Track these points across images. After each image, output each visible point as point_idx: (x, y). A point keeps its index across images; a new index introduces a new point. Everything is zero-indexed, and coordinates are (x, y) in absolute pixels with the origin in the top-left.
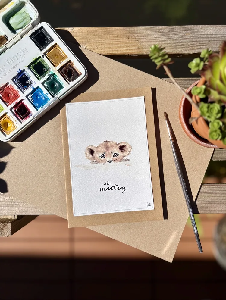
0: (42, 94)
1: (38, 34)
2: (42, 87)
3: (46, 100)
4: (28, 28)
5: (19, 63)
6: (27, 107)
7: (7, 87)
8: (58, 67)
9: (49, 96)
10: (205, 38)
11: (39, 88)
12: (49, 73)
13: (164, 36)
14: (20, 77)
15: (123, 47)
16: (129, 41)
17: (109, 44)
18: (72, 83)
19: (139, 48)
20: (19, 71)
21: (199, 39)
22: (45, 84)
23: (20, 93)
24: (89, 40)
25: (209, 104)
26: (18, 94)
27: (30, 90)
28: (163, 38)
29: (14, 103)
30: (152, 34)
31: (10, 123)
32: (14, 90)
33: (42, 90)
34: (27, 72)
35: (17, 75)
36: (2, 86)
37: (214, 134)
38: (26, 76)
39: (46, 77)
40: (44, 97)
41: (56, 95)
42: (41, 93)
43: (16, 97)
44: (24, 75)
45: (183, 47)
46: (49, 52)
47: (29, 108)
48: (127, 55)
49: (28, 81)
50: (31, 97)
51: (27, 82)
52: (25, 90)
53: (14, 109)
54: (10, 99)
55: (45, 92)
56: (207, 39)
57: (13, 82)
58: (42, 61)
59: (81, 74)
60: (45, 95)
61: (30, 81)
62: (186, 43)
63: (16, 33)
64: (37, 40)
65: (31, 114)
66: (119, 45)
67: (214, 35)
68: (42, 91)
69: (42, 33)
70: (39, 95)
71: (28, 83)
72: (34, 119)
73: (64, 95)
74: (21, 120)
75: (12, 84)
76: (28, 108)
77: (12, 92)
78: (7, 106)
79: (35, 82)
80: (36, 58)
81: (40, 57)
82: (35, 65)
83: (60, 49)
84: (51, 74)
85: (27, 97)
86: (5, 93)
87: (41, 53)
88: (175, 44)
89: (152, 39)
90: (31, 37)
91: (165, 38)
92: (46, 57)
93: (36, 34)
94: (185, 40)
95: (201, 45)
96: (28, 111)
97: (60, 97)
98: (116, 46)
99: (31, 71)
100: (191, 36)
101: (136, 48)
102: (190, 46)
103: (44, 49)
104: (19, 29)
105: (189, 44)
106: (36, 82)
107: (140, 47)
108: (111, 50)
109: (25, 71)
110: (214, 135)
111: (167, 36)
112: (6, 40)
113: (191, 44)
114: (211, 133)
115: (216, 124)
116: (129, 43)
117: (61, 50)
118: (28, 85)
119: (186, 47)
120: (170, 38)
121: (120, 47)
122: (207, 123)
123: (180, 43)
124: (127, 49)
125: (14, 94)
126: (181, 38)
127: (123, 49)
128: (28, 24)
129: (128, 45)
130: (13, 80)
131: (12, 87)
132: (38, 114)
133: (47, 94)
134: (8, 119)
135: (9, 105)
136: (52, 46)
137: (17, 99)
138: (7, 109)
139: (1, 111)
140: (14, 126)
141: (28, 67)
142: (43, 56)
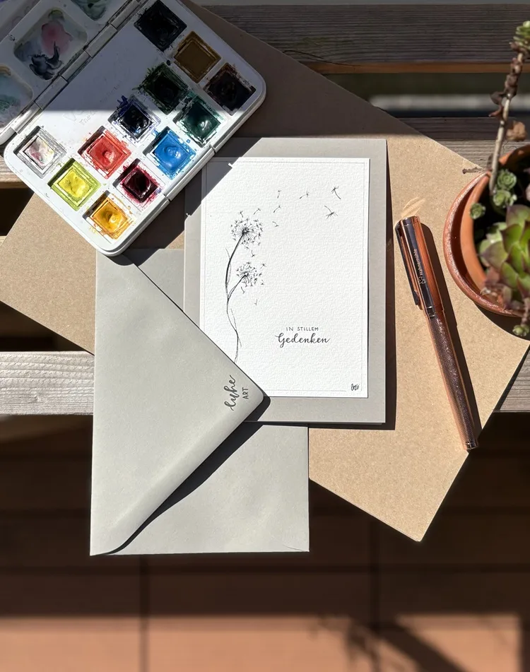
0: (177, 142)
2: (174, 128)
6: (148, 175)
7: (100, 137)
8: (203, 83)
9: (193, 145)
11: (169, 131)
12: (186, 97)
14: (124, 112)
20: (122, 101)
23: (130, 147)
32: (116, 142)
33: (175, 136)
34: (138, 101)
35: (118, 109)
38: (136, 109)
39: (181, 105)
41: (207, 141)
44: (133, 107)
46: (180, 52)
47: (153, 177)
50: (153, 153)
52: (139, 139)
53: (121, 182)
54: (108, 162)
55: (183, 138)
57: (111, 126)
58: (167, 73)
59: (253, 90)
60: (183, 144)
65: (158, 189)
72: (167, 200)
73: (223, 140)
75: (110, 129)
76: (150, 177)
79: (157, 119)
80: (154, 68)
81: (163, 65)
82: (154, 84)
83: (202, 42)
85: (145, 153)
86: (97, 150)
87: (163, 57)
90: (137, 24)
96: (152, 182)
97: (215, 146)
103: (168, 47)
106: (162, 119)
109: (134, 99)
117: (205, 45)
130: (110, 120)
131: (110, 137)
132: (173, 187)
133: (188, 141)
134: (110, 206)
135: (108, 176)
136: (184, 38)
137: (125, 160)
138: (107, 183)
139: (94, 190)
140: (127, 219)
141: (139, 89)
142: (169, 63)
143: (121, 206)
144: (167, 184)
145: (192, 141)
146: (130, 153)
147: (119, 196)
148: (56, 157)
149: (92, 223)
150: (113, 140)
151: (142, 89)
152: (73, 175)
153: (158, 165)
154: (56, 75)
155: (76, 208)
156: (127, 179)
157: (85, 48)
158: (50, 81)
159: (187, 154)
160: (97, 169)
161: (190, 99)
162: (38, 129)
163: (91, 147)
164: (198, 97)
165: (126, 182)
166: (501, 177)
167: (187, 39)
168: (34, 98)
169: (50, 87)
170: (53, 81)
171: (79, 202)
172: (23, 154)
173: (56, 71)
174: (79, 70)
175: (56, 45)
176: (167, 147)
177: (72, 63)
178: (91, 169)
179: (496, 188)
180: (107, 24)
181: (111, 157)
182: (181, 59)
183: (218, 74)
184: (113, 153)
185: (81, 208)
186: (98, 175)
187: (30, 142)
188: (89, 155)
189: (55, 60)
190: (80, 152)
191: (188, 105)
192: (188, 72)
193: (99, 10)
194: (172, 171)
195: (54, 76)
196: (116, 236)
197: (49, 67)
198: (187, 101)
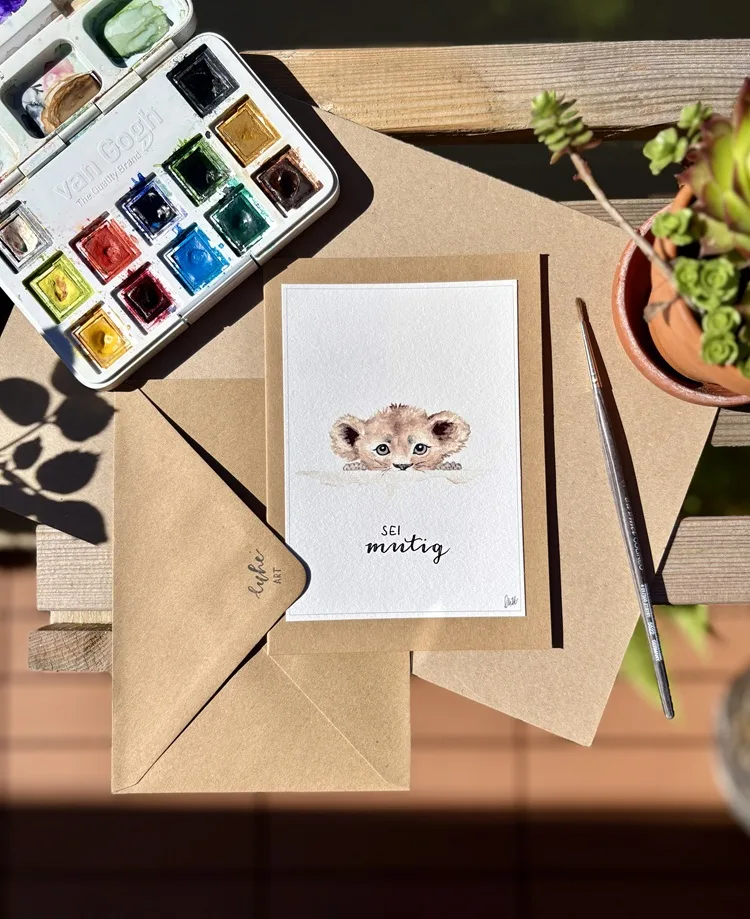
0: (207, 246)
1: (191, 67)
2: (204, 226)
3: (218, 265)
4: (163, 49)
5: (138, 156)
6: (161, 286)
7: (102, 226)
8: (253, 167)
9: (227, 252)
10: (690, 78)
11: (196, 229)
12: (227, 185)
13: (566, 74)
14: (139, 196)
15: (444, 107)
16: (463, 88)
17: (402, 100)
18: (294, 215)
19: (490, 111)
20: (137, 180)
21: (671, 83)
22: (214, 218)
23: (141, 244)
24: (341, 88)
25: (703, 262)
26: (134, 246)
27: (168, 234)
28: (563, 79)
29: (123, 275)
30: (531, 67)
31: (111, 335)
32: (123, 236)
33: (204, 236)
34: (159, 182)
35: (131, 190)
36: (88, 223)
37: (717, 345)
38: (156, 193)
39: (218, 195)
40: (212, 255)
41: (248, 249)
42: (203, 244)
43: (128, 255)
44: (153, 190)
45: (622, 107)
46: (227, 122)
47: (167, 290)
48: (455, 132)
49: (164, 208)
50: (172, 256)
51: (159, 211)
52: (156, 234)
53: (122, 291)
54: (109, 262)
55: (215, 240)
56: (697, 82)
57: (119, 213)
58: (204, 149)
59: (321, 186)
60: (214, 249)
61: (170, 210)
62: (632, 95)
63: (126, 66)
64: (188, 87)
65: (172, 306)
66: (433, 103)
67: (716, 71)
68: (204, 238)
69: (203, 64)
70: (198, 250)
71: (163, 216)
72: (182, 323)
73: (270, 249)
74: (143, 324)
75: (116, 218)
76: (163, 289)
77: (117, 241)
78: (103, 282)
79: (183, 210)
80: (188, 140)
81: (199, 137)
82: (183, 161)
83: (258, 111)
84: (233, 188)
85: (160, 255)
86: (97, 244)
87: (201, 125)
88: (599, 98)
89: (529, 82)
90: (170, 75)
91: (571, 78)
92: (218, 136)
93: (187, 70)
94: (629, 85)
95: (678, 98)
96: (165, 297)
97: (258, 255)
98: (422, 104)
99: (173, 177)
100: (648, 72)
101: (484, 110)
102: (645, 102)
103: (210, 112)
104: (133, 53)
105: (641, 96)
106: (189, 211)
107: (493, 109)
108: (406, 116)
109: (155, 179)
110: (716, 350)
111: (575, 73)
112: (94, 88)
113: (647, 98)
114: (706, 345)
115: (721, 319)
116: (461, 96)
117: (262, 115)
118: (164, 221)
119: (633, 107)
120: (584, 81)
121: (436, 108)
122: (697, 317)
123: (617, 93)
124: (457, 112)
125: (122, 248)
126: (617, 79)
127: (445, 113)
128: (163, 40)
129: (459, 101)
130: (119, 205)
131: (116, 228)
132: (193, 306)
133: (221, 246)
134: (104, 323)
135: (107, 280)
136: (234, 102)
137: (132, 261)
138: (102, 293)
139: (85, 299)
140: (124, 343)
141: (164, 166)
142: (208, 135)
143: (118, 324)
144: (184, 302)
145: (226, 246)
146: (140, 254)
147: (118, 310)
148: (39, 247)
150: (120, 233)
152: (59, 273)
155: (58, 320)
156: (131, 289)
157: (97, 99)
158: (44, 140)
159: (218, 263)
162: (18, 204)
163: (89, 239)
167: (238, 103)
169: (43, 149)
171: (63, 313)
174: (85, 128)
176: (193, 250)
177: (75, 119)
178: (84, 270)
180: (131, 70)
185: (64, 321)
187: (7, 221)
190: (73, 244)
192: (234, 151)
195: (49, 136)
196: (107, 364)
198: (226, 191)
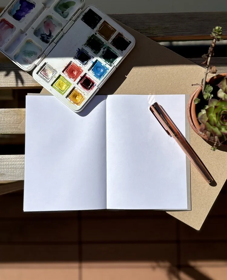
6: (90, 79)
7: (71, 65)
8: (110, 41)
11: (98, 61)
18: (125, 52)
20: (78, 50)
26: (81, 69)
27: (90, 64)
29: (79, 78)
34: (85, 50)
35: (77, 53)
39: (102, 50)
41: (113, 64)
43: (79, 71)
50: (92, 70)
52: (86, 65)
55: (103, 63)
58: (95, 38)
60: (103, 66)
65: (95, 84)
68: (100, 63)
72: (99, 89)
73: (120, 63)
80: (90, 36)
81: (93, 35)
82: (90, 42)
86: (70, 71)
87: (93, 32)
90: (82, 19)
92: (99, 34)
96: (92, 82)
97: (116, 66)
103: (95, 27)
117: (110, 25)
131: (74, 65)
132: (101, 83)
133: (106, 65)
134: (76, 92)
135: (75, 81)
136: (101, 23)
137: (81, 74)
138: (75, 84)
139: (69, 87)
140: (83, 97)
141: (85, 45)
142: (96, 34)
143: (80, 92)
144: (98, 82)
145: (107, 64)
146: (83, 71)
147: (79, 88)
148: (53, 75)
149: (70, 100)
150: (76, 66)
151: (86, 45)
152: (61, 81)
153: (94, 75)
154: (51, 41)
155: (63, 94)
156: (82, 82)
157: (62, 30)
158: (49, 44)
159: (105, 70)
160: (70, 78)
161: (105, 48)
162: (45, 64)
163: (67, 70)
164: (108, 47)
165: (82, 83)
166: (206, 88)
167: (102, 23)
168: (43, 51)
169: (49, 47)
170: (50, 44)
171: (64, 92)
172: (40, 74)
173: (51, 40)
174: (60, 39)
175: (50, 29)
176: (97, 67)
177: (57, 36)
178: (68, 78)
179: (205, 92)
180: (70, 20)
181: (75, 73)
182: (101, 32)
183: (116, 37)
184: (76, 71)
185: (65, 94)
186: (71, 80)
187: (43, 69)
188: (66, 73)
189: (50, 35)
190: (63, 72)
191: (105, 50)
192: (104, 37)
193: (66, 14)
194: (100, 77)
195: (50, 42)
196: (79, 104)
197: (48, 38)
198: (104, 49)
